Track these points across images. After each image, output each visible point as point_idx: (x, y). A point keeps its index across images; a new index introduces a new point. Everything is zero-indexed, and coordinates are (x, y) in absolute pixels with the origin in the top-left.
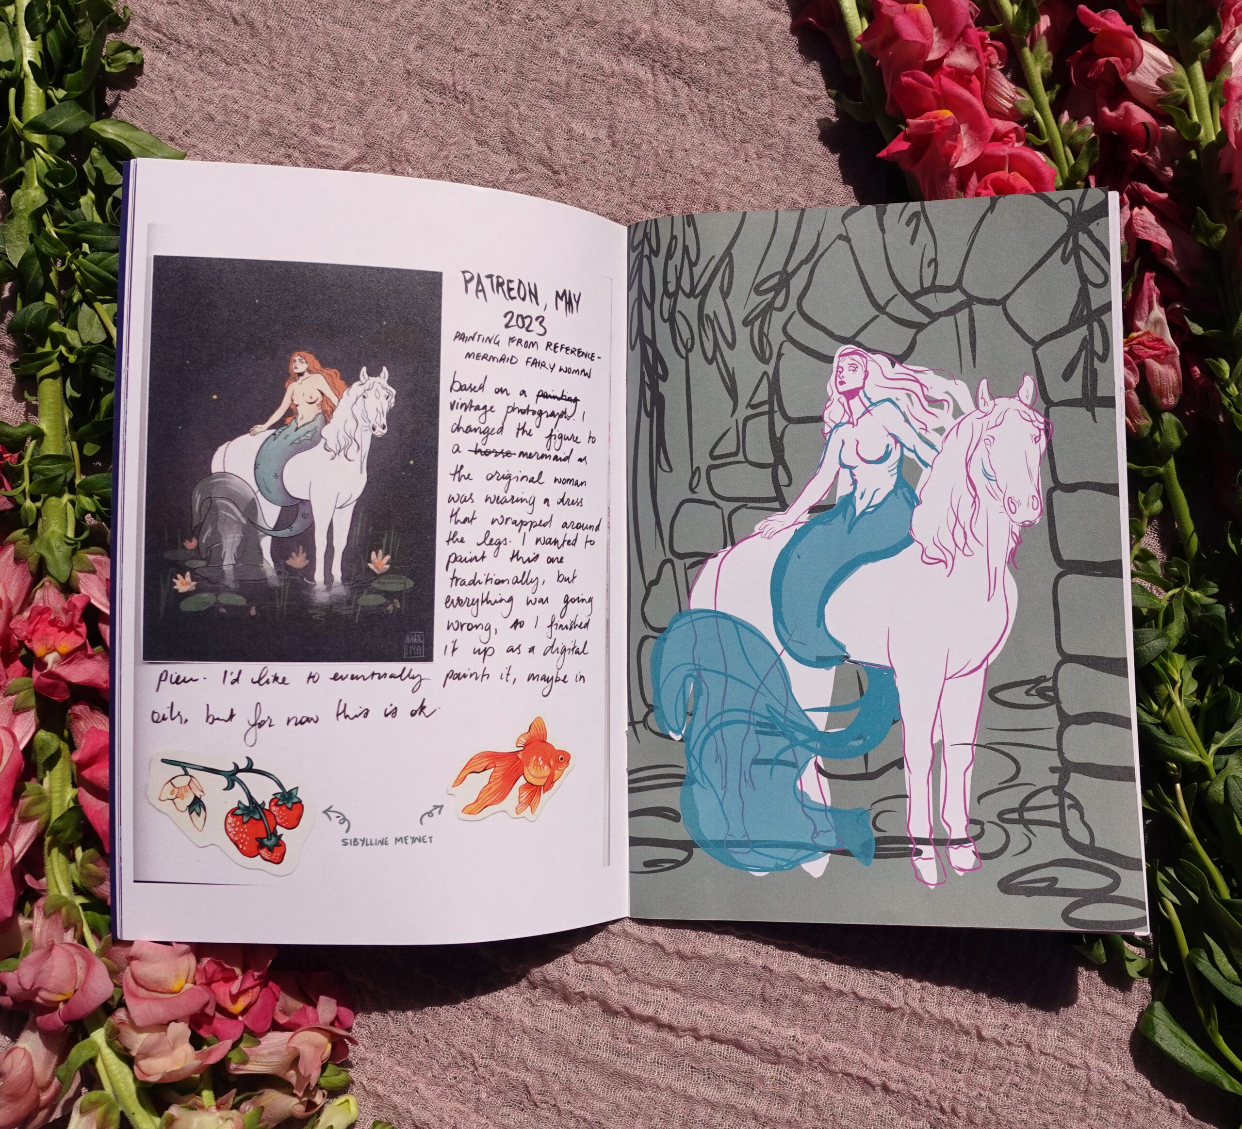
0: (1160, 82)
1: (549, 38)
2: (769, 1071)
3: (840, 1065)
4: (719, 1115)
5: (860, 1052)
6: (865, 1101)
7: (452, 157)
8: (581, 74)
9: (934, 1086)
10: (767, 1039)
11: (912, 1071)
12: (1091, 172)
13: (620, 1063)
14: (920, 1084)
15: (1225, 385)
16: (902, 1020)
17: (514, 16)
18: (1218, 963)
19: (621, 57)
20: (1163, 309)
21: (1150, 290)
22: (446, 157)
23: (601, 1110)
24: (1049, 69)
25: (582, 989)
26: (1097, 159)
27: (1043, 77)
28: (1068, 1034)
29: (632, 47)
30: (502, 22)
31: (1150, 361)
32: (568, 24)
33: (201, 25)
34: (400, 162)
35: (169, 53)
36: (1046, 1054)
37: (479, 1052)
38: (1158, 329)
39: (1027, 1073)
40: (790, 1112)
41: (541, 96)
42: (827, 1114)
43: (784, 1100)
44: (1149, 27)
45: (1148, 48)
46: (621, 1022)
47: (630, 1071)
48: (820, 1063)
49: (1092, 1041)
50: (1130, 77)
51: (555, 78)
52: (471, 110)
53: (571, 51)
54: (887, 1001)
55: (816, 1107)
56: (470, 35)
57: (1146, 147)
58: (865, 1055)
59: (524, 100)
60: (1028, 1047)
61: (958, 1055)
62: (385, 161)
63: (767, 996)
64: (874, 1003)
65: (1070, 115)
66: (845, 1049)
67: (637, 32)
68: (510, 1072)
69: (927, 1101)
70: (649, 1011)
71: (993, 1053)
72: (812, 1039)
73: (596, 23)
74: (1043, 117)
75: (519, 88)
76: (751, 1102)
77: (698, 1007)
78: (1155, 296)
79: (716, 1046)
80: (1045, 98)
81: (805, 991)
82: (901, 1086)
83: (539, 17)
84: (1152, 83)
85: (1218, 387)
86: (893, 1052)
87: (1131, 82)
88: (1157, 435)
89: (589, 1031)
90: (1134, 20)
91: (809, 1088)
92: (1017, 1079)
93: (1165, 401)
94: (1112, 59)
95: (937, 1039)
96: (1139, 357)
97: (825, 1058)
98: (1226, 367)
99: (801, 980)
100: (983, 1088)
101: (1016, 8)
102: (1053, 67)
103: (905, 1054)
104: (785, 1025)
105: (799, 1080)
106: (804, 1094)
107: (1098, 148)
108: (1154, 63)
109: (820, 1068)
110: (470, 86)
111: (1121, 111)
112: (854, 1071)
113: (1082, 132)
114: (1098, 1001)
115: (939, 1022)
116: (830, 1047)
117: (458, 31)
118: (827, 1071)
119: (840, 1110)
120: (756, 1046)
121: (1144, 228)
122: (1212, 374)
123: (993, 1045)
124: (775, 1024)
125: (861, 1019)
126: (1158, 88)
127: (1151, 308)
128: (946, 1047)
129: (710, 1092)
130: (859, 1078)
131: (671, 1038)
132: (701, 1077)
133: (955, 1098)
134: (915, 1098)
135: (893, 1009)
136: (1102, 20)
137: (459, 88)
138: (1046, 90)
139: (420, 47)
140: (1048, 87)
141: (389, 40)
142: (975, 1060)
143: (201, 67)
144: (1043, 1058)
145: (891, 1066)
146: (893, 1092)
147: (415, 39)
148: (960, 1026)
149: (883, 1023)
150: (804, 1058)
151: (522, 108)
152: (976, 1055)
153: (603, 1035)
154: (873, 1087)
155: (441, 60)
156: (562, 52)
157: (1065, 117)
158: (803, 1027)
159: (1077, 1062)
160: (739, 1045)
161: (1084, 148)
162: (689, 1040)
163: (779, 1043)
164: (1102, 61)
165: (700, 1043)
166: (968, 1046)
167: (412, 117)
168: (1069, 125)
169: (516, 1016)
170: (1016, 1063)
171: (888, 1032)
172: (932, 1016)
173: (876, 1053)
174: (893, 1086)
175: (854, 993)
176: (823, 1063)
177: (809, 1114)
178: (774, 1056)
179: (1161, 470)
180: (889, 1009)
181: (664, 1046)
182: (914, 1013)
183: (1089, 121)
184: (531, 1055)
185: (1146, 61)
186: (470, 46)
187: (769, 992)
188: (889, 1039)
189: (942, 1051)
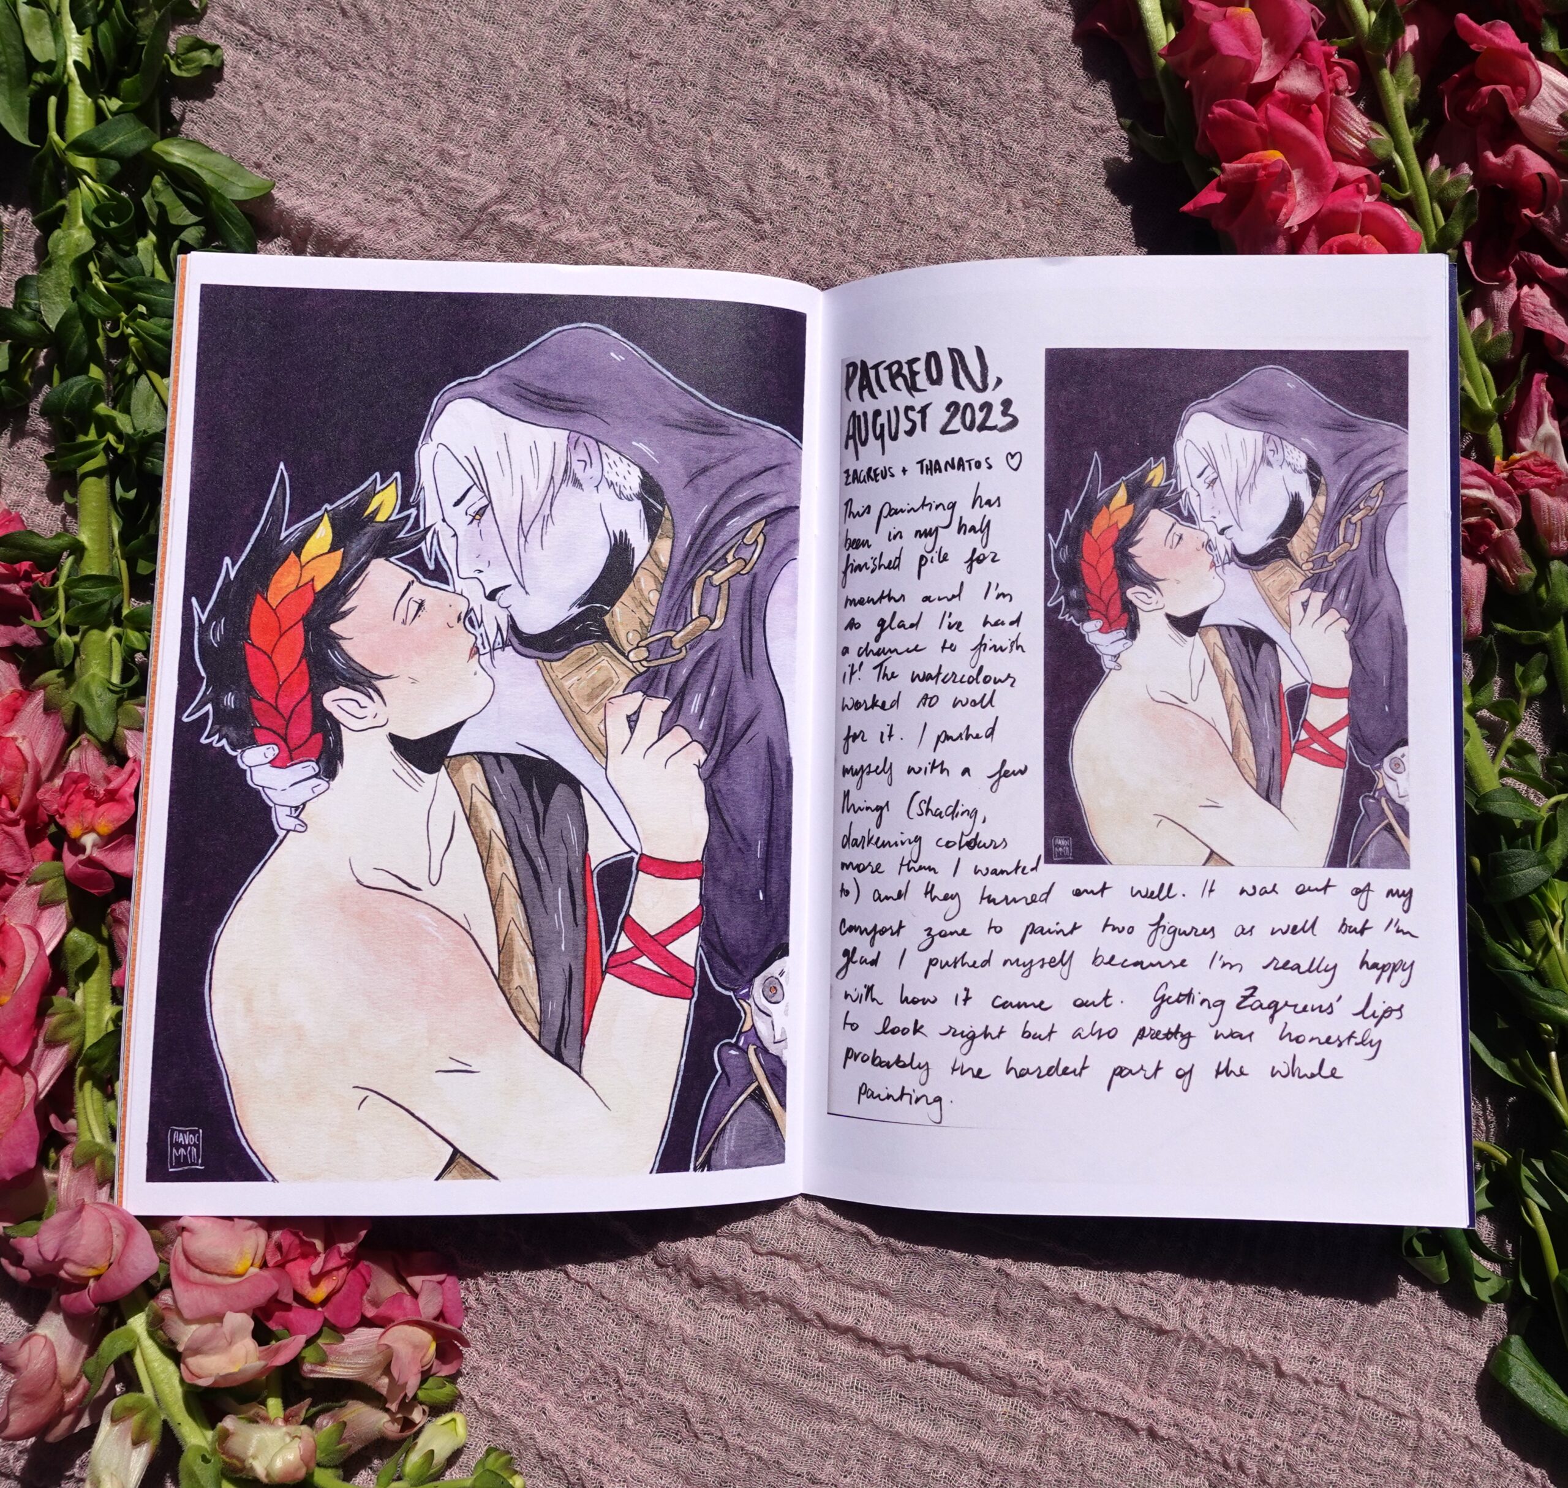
0: (1563, 119)
1: (754, 42)
2: (1001, 1406)
3: (1094, 1402)
4: (933, 1459)
5: (1121, 1385)
6: (1125, 1449)
7: (622, 197)
8: (794, 91)
9: (1216, 1434)
10: (1000, 1364)
11: (1188, 1412)
12: (1466, 237)
13: (807, 1387)
14: (1198, 1429)
16: (1177, 1345)
17: (708, 13)
19: (848, 70)
20: (1556, 423)
21: (1540, 396)
23: (781, 1447)
24: (1415, 97)
25: (761, 1288)
26: (1475, 220)
27: (1406, 109)
28: (1395, 1372)
29: (862, 56)
30: (693, 20)
31: (1537, 492)
32: (779, 24)
33: (299, 16)
34: (554, 202)
35: (257, 53)
36: (1364, 1398)
37: (624, 1366)
38: (1549, 449)
39: (1339, 1421)
40: (1026, 1459)
41: (741, 120)
42: (1075, 1464)
43: (1019, 1443)
44: (1551, 44)
45: (1548, 72)
46: (810, 1333)
47: (821, 1398)
48: (1068, 1398)
49: (1426, 1383)
50: (1523, 112)
51: (760, 96)
52: (649, 136)
53: (783, 61)
54: (1159, 1320)
55: (1061, 1454)
56: (650, 36)
57: (1541, 205)
58: (1127, 1389)
59: (719, 124)
60: (1342, 1387)
61: (1250, 1394)
62: (535, 201)
63: (1002, 1307)
64: (1142, 1323)
65: (1441, 160)
66: (1101, 1380)
67: (870, 38)
68: (664, 1394)
69: (1206, 1452)
70: (849, 1320)
71: (1295, 1394)
72: (1060, 1365)
73: (816, 23)
74: (1405, 162)
75: (713, 108)
76: (977, 1444)
77: (912, 1318)
78: (1546, 405)
79: (934, 1370)
80: (1408, 137)
81: (1051, 1303)
83: (741, 15)
84: (1552, 120)
86: (1164, 1387)
87: (1523, 119)
88: (1542, 590)
89: (769, 1344)
90: (1531, 36)
91: (1053, 1429)
92: (1326, 1429)
93: (1554, 545)
94: (1499, 87)
95: (1223, 1373)
96: (1523, 486)
97: (1075, 1391)
99: (1047, 1289)
100: (1280, 1438)
101: (1374, 16)
102: (1420, 96)
103: (1180, 1389)
104: (1024, 1346)
105: (1039, 1417)
106: (1046, 1436)
107: (1477, 206)
108: (1556, 94)
109: (1067, 1404)
110: (648, 105)
111: (1509, 157)
112: (1112, 1409)
113: (1456, 183)
114: (1436, 1331)
115: (1226, 1350)
116: (1081, 1377)
117: (635, 31)
118: (1076, 1407)
119: (1091, 1460)
120: (985, 1372)
121: (1535, 313)
123: (1295, 1384)
124: (1011, 1344)
125: (1124, 1344)
126: (1560, 127)
127: (1540, 421)
128: (1234, 1383)
129: (922, 1429)
130: (1118, 1419)
131: (874, 1356)
132: (913, 1409)
133: (1242, 1450)
134: (1191, 1448)
135: (1166, 1332)
136: (1488, 34)
137: (634, 106)
138: (1410, 126)
139: (584, 51)
140: (1412, 122)
141: (544, 41)
142: (1272, 1402)
143: (298, 72)
144: (1360, 1402)
145: (1161, 1405)
146: (1162, 1439)
147: (578, 41)
148: (1253, 1356)
149: (1151, 1348)
150: (1047, 1391)
151: (716, 135)
152: (1272, 1395)
153: (786, 1350)
154: (1136, 1431)
155: (611, 69)
156: (771, 61)
157: (1435, 163)
158: (1048, 1350)
159: (1405, 1409)
160: (962, 1370)
161: (1458, 206)
162: (899, 1360)
163: (1016, 1369)
164: (1485, 89)
165: (913, 1365)
166: (1262, 1384)
167: (571, 143)
168: (1439, 174)
169: (674, 1322)
170: (1325, 1408)
171: (1158, 1360)
172: (1216, 1342)
173: (1141, 1387)
174: (1162, 1431)
175: (1116, 1309)
176: (1073, 1399)
177: (1052, 1462)
178: (1009, 1386)
179: (1547, 636)
180: (1160, 1331)
181: (865, 1366)
182: (1193, 1338)
183: (1466, 169)
184: (693, 1374)
185: (1545, 91)
186: (650, 51)
187: (1005, 1303)
188: (1159, 1370)
189: (1228, 1388)
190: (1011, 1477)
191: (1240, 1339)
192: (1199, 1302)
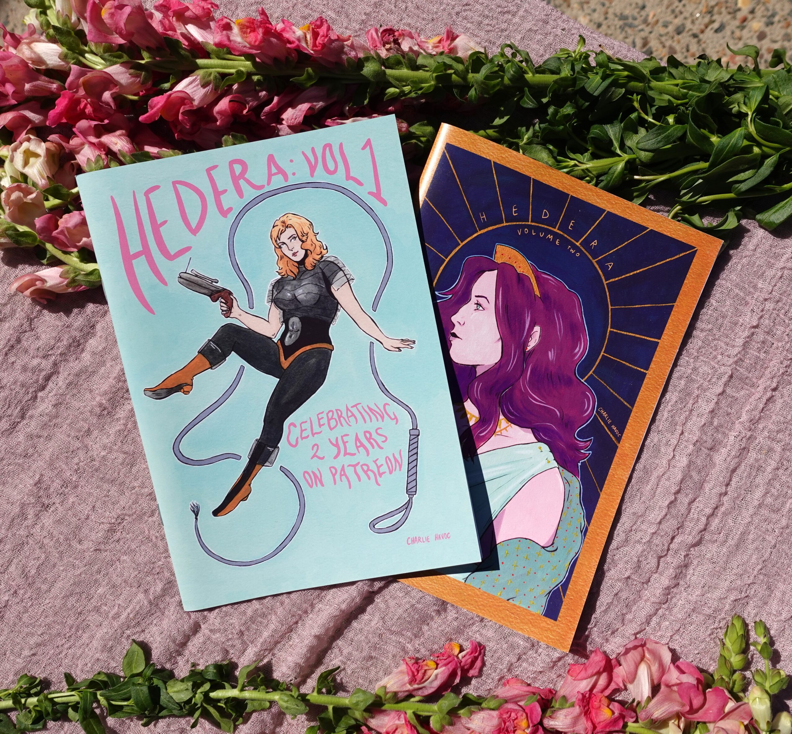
0: (204, 86)
1: (93, 460)
2: (752, 455)
3: (756, 413)
4: (773, 490)
5: (750, 399)
6: (779, 403)
7: (157, 534)
8: (120, 444)
9: (779, 361)
10: (733, 453)
11: (767, 372)
13: (731, 542)
14: (776, 369)
15: (403, 93)
16: (738, 371)
17: (74, 479)
18: (743, 179)
19: (115, 417)
20: (348, 119)
21: (333, 122)
22: (157, 537)
23: (757, 559)
25: (682, 557)
26: (245, 137)
28: (763, 274)
29: (110, 409)
30: (76, 487)
32: (86, 446)
34: (153, 568)
36: (772, 291)
37: (710, 625)
39: (780, 304)
40: (778, 448)
41: (130, 472)
42: (783, 426)
43: (771, 450)
44: (166, 85)
45: (180, 87)
46: (707, 536)
47: (737, 537)
48: (753, 425)
49: (770, 262)
50: (196, 103)
51: (120, 460)
52: (129, 516)
53: (104, 447)
54: (726, 376)
55: (778, 432)
56: (79, 508)
57: (243, 105)
58: (753, 397)
59: (131, 482)
60: (766, 300)
61: (763, 342)
62: (151, 577)
64: (726, 385)
66: (747, 408)
67: (100, 405)
68: (726, 609)
69: (786, 367)
70: (704, 519)
71: (766, 322)
72: (738, 426)
73: (89, 429)
75: (122, 484)
76: (769, 469)
77: (707, 490)
78: (338, 121)
79: (733, 483)
81: (712, 423)
82: (775, 380)
84: (203, 91)
85: (403, 98)
86: (754, 380)
87: (199, 103)
88: (423, 139)
89: (709, 556)
90: (162, 92)
91: (766, 433)
94: (181, 111)
95: (753, 352)
97: (751, 421)
98: (392, 90)
99: (705, 424)
100: (784, 332)
103: (757, 373)
105: (760, 439)
106: (769, 437)
107: (239, 135)
108: (191, 86)
109: (756, 425)
110: (114, 514)
111: (219, 116)
112: (761, 406)
113: (226, 142)
114: (748, 253)
115: (743, 349)
116: (744, 417)
117: (75, 515)
118: (758, 421)
119: (782, 419)
120: (737, 460)
121: (295, 118)
122: (395, 99)
123: (762, 321)
124: (725, 446)
125: (733, 394)
126: (208, 88)
128: (758, 348)
129: (758, 494)
130: (766, 404)
131: (723, 509)
132: (749, 495)
133: (787, 350)
134: (783, 373)
135: (732, 374)
136: (155, 109)
137: (113, 521)
139: (80, 542)
142: (768, 333)
144: (774, 293)
145: (762, 383)
146: (777, 385)
147: (74, 543)
148: (748, 337)
149: (737, 382)
150: (749, 434)
151: (135, 485)
152: (765, 332)
153: (714, 548)
154: (773, 396)
155: (91, 530)
156: (103, 453)
158: (730, 430)
159: (779, 273)
160: (734, 471)
162: (725, 499)
163: (737, 446)
164: (180, 118)
165: (729, 493)
166: (760, 336)
167: (125, 553)
169: (693, 598)
170: (774, 309)
171: (743, 380)
172: (739, 353)
173: (753, 390)
174: (774, 385)
175: (719, 395)
176: (754, 422)
177: (781, 437)
178: (745, 450)
180: (731, 377)
181: (725, 514)
182: (736, 362)
184: (717, 594)
185: (188, 91)
186: (87, 510)
187: (708, 445)
188: (747, 381)
189: (759, 351)
190: (785, 456)
191: (740, 342)
192: (720, 357)
